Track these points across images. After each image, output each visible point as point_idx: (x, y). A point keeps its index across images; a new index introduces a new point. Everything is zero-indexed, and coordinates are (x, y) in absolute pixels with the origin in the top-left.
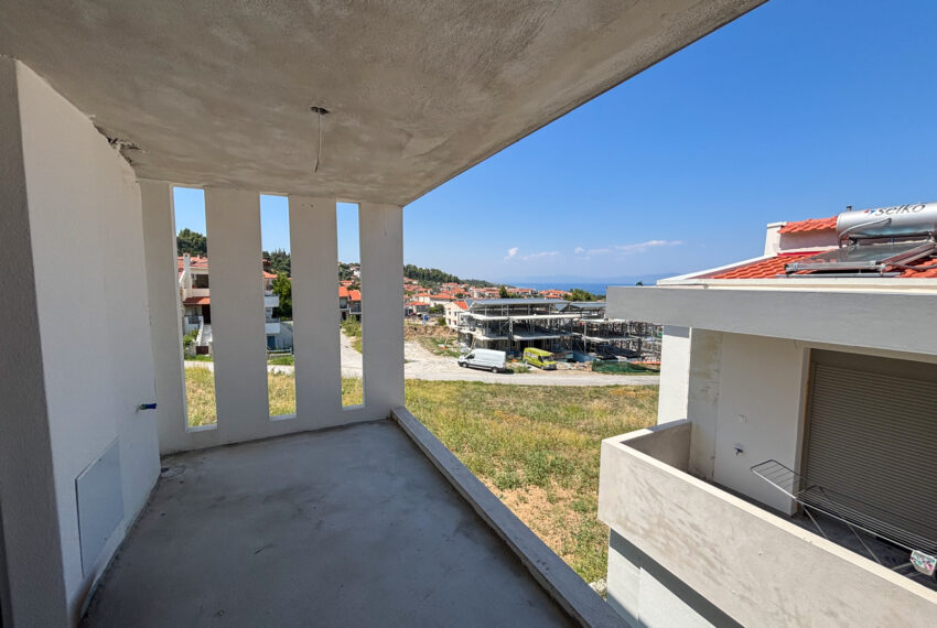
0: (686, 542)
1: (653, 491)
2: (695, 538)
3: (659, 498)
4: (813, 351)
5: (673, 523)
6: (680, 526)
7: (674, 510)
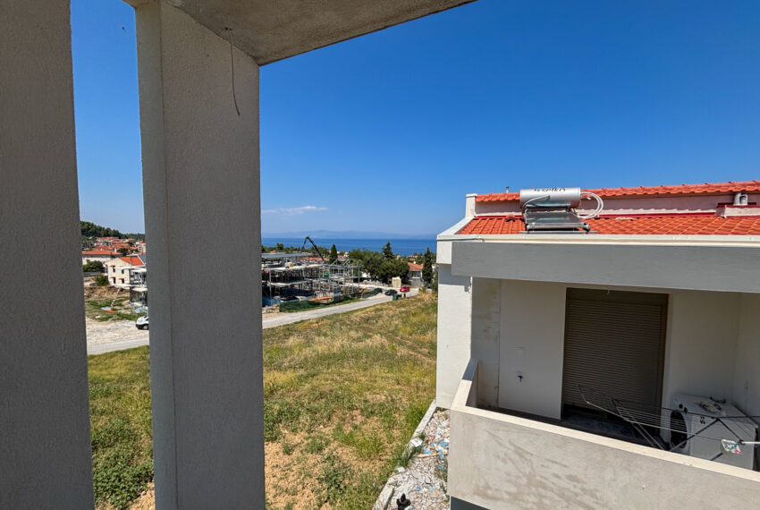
6: (554, 480)
7: (547, 467)
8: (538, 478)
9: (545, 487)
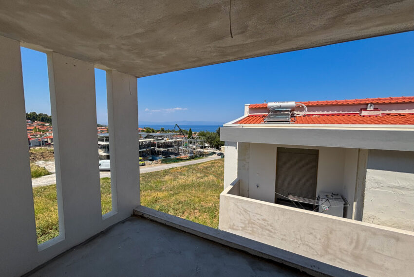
0: (260, 227)
1: (245, 211)
2: (264, 224)
3: (248, 212)
4: (278, 148)
5: (255, 221)
6: (258, 221)
7: (255, 216)
8: (252, 221)
9: (254, 224)
